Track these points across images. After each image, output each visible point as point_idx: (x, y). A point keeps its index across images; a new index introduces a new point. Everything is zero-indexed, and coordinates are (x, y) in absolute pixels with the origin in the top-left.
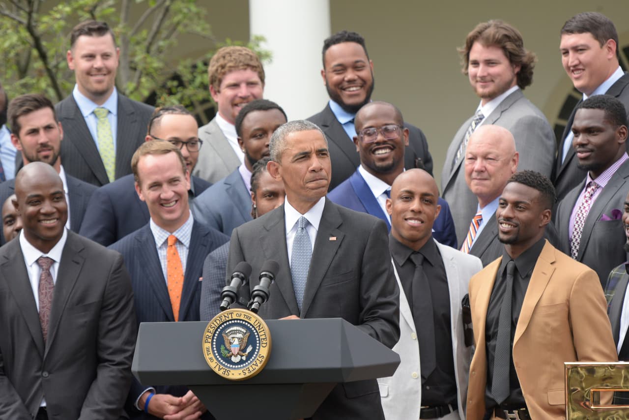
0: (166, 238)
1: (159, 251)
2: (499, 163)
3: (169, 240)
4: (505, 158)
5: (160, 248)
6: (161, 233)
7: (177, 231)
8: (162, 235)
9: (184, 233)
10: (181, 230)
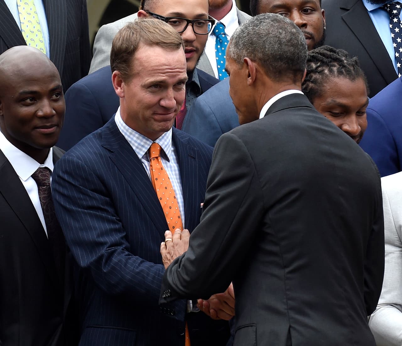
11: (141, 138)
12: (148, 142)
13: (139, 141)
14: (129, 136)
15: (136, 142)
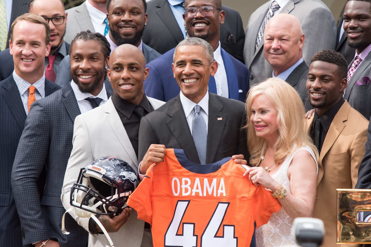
0: (28, 88)
1: (22, 98)
2: (290, 43)
3: (30, 89)
4: (295, 39)
5: (23, 95)
6: (24, 84)
7: (36, 83)
8: (25, 85)
9: (40, 85)
10: (39, 83)
11: (24, 82)
12: (28, 85)
13: (23, 84)
14: (18, 81)
15: (21, 84)
